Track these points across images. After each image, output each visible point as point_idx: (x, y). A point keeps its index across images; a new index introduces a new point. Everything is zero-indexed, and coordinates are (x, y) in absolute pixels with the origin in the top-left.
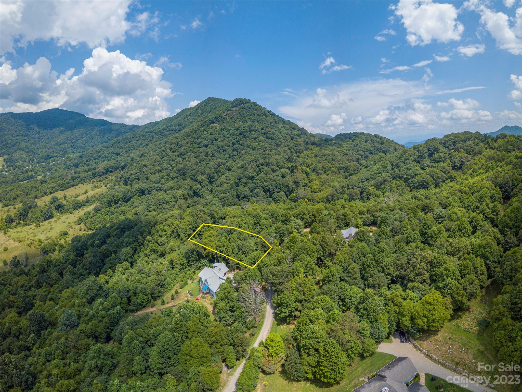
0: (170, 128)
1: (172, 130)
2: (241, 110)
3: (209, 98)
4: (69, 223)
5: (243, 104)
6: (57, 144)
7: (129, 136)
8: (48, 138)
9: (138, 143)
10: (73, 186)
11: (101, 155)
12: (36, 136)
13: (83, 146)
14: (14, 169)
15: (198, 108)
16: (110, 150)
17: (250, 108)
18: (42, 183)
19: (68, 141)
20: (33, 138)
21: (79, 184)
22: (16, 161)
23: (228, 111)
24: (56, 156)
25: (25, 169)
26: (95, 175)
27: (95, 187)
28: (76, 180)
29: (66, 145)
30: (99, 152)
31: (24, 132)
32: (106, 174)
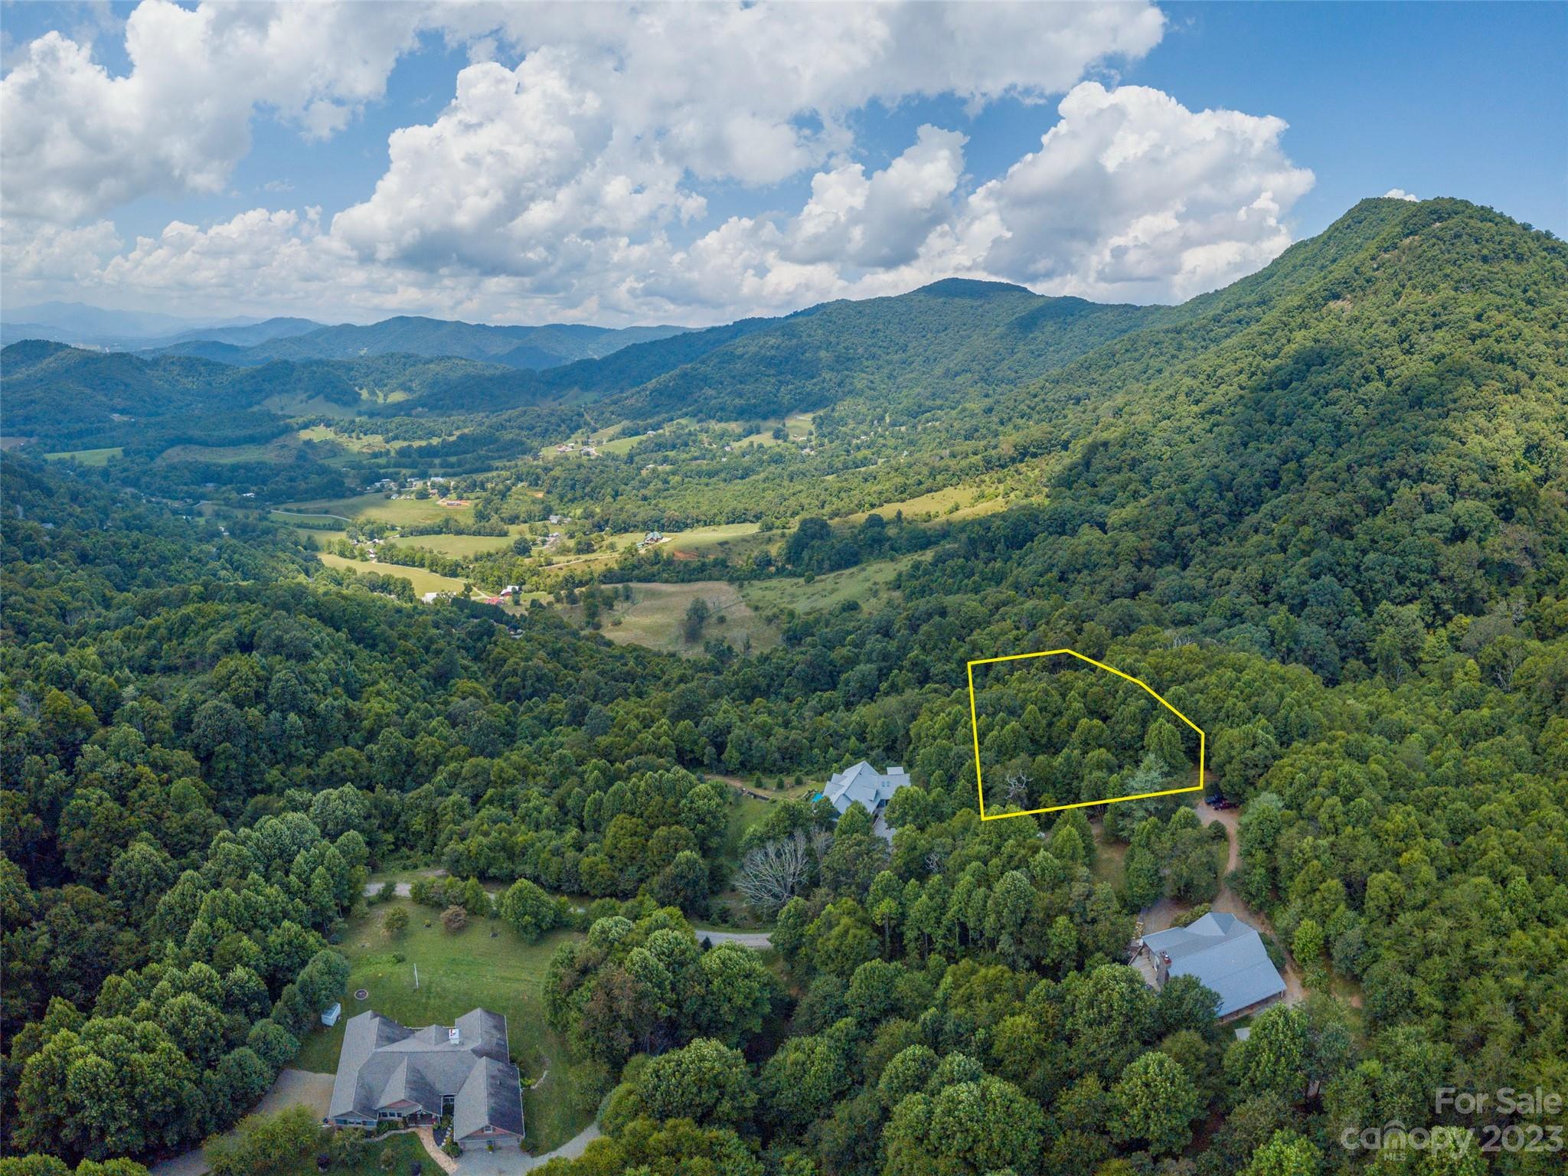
0: (1233, 316)
1: (1239, 322)
2: (1425, 247)
3: (1364, 201)
4: (875, 583)
5: (1440, 219)
6: (946, 374)
7: (1118, 347)
8: (927, 360)
9: (1138, 367)
10: (930, 491)
11: (1037, 404)
12: (896, 357)
13: (1014, 375)
14: (831, 442)
15: (1329, 238)
16: (1061, 393)
17: (1458, 236)
18: (866, 480)
19: (975, 366)
20: (889, 363)
21: (945, 486)
22: (842, 421)
23: (1386, 251)
24: (941, 408)
25: (855, 441)
26: (989, 465)
27: (982, 496)
28: (939, 478)
29: (969, 375)
30: (1035, 396)
31: (866, 350)
32: (1021, 461)
